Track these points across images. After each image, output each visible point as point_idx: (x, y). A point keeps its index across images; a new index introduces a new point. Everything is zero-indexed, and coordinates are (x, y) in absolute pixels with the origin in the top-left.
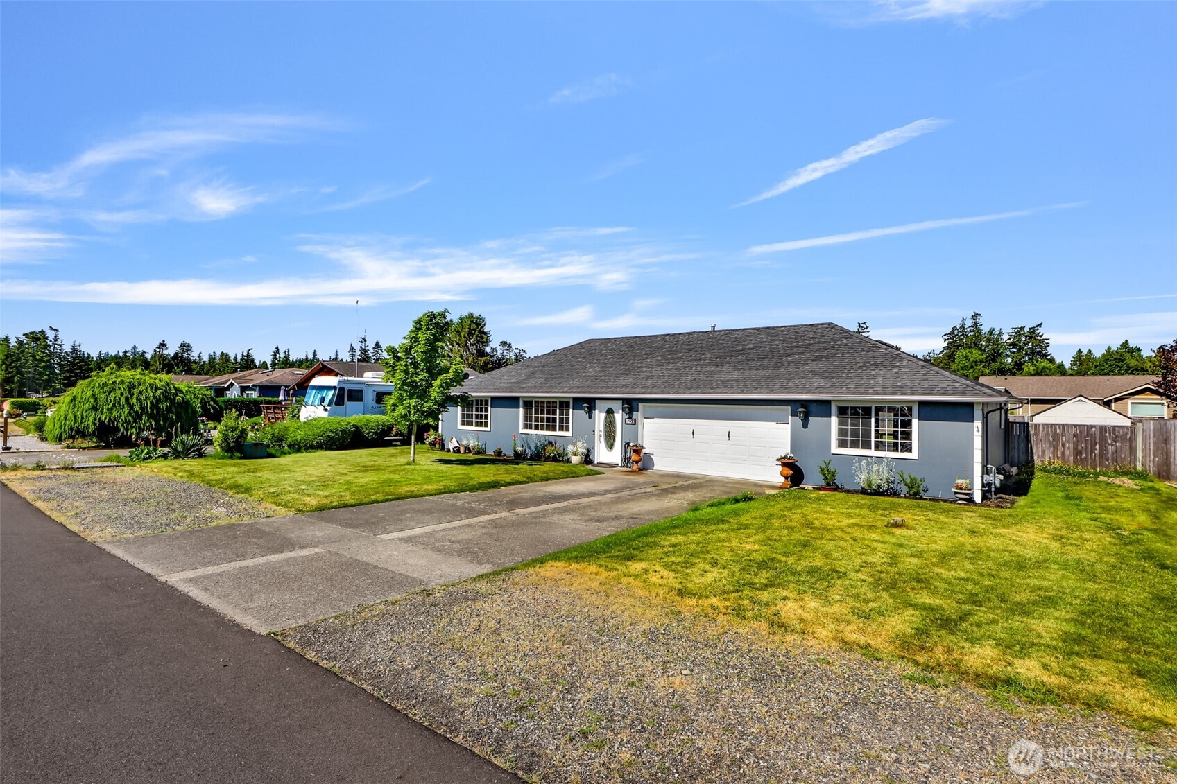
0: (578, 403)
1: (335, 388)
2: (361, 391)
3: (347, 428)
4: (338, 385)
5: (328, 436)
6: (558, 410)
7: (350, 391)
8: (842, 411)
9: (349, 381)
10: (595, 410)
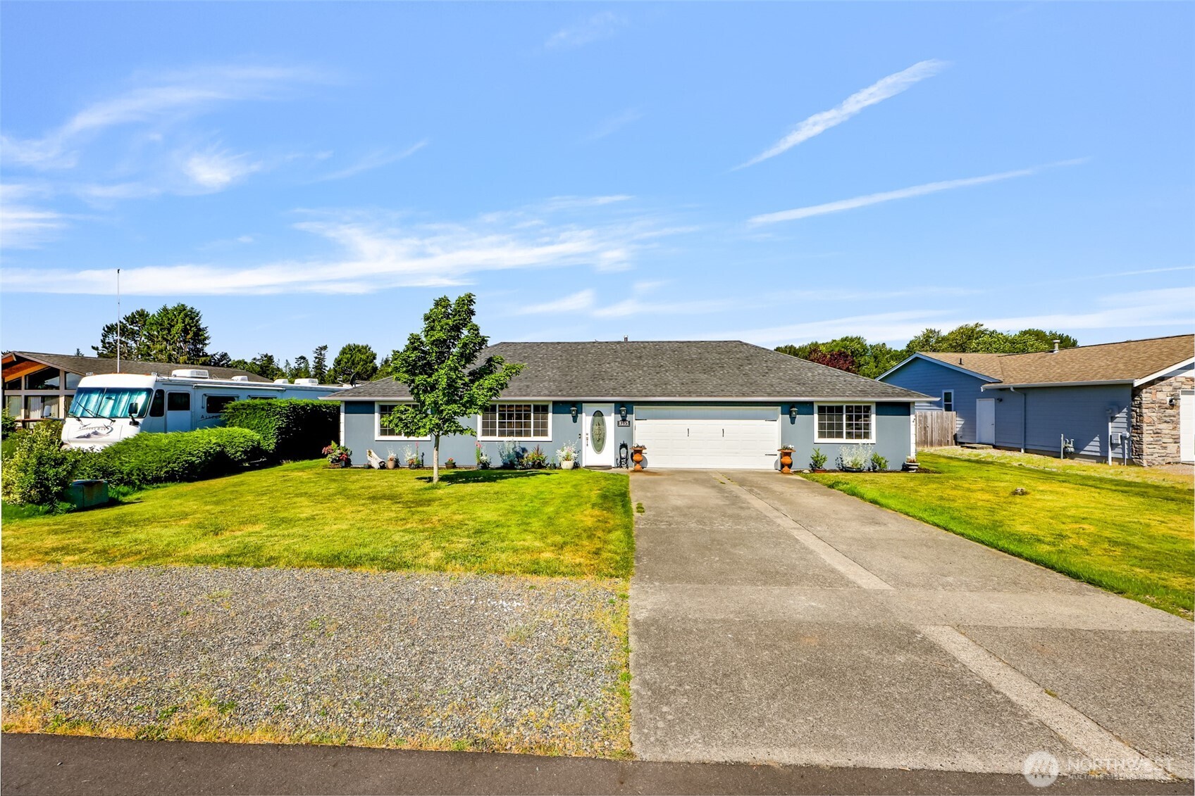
0: (560, 407)
1: (149, 391)
2: (187, 396)
3: (211, 448)
4: (155, 385)
5: (185, 461)
6: (532, 415)
7: (170, 395)
8: (822, 410)
9: (171, 381)
10: (581, 413)
